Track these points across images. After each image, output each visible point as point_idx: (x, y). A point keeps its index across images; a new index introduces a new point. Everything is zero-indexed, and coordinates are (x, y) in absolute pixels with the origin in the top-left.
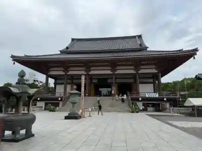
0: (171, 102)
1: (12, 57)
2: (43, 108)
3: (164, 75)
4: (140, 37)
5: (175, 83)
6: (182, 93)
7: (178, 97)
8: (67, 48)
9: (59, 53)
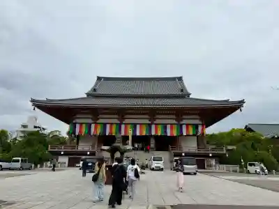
0: (217, 159)
1: (33, 101)
2: (67, 165)
3: (209, 126)
4: (180, 79)
5: (222, 135)
6: (230, 147)
7: (225, 152)
8: (95, 90)
9: (86, 96)
